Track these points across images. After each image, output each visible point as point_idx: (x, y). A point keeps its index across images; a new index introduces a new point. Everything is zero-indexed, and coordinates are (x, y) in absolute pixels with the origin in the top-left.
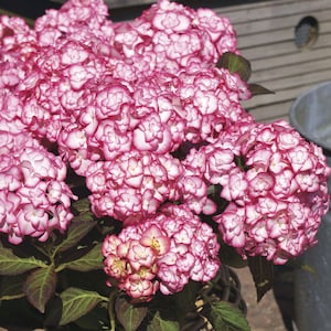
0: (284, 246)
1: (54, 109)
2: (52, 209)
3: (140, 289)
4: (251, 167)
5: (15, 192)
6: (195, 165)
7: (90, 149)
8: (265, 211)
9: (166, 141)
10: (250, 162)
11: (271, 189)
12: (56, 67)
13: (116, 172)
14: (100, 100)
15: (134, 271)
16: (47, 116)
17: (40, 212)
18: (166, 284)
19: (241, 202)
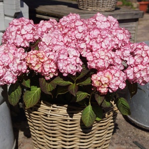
0: (145, 79)
1: (73, 39)
2: (77, 65)
3: (103, 90)
4: (136, 55)
5: (66, 60)
6: (118, 55)
7: (87, 48)
8: (140, 69)
9: (110, 46)
10: (135, 54)
11: (142, 62)
12: (73, 26)
13: (97, 54)
14: (91, 33)
15: (102, 84)
16: (71, 41)
17: (74, 66)
18: (111, 89)
19: (132, 66)
